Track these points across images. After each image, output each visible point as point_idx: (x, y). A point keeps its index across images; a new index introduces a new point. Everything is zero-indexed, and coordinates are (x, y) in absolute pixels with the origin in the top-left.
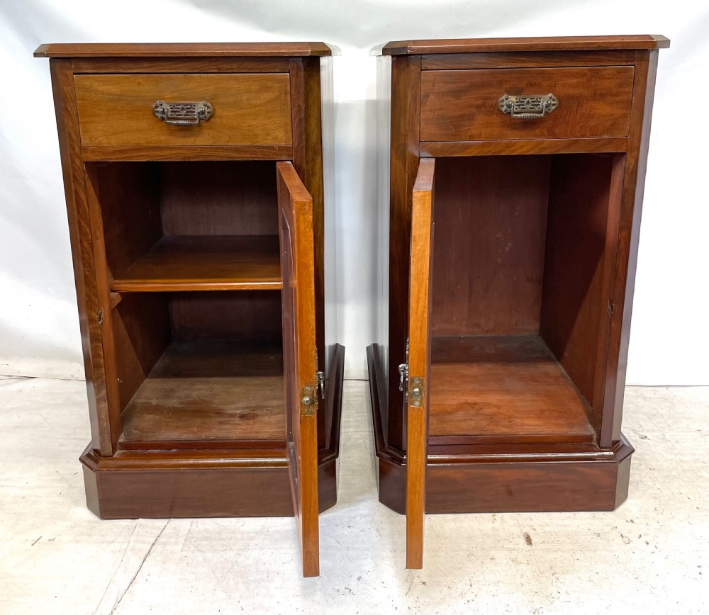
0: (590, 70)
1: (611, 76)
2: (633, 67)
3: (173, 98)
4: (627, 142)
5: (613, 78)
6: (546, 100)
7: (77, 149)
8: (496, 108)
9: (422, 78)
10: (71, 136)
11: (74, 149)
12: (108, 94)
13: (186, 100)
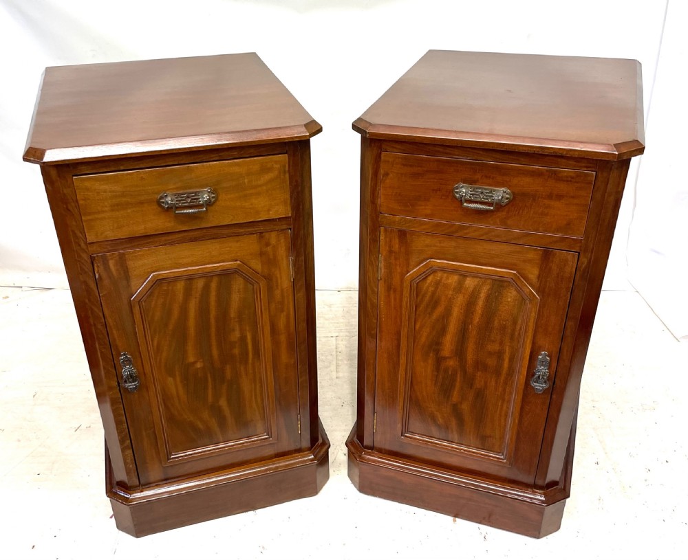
0: (547, 170)
1: (570, 179)
2: (594, 173)
3: (177, 188)
4: (581, 242)
5: (571, 181)
6: (500, 194)
7: (83, 245)
8: (451, 194)
9: (382, 158)
10: (75, 234)
11: (80, 245)
12: (110, 192)
13: (190, 188)
